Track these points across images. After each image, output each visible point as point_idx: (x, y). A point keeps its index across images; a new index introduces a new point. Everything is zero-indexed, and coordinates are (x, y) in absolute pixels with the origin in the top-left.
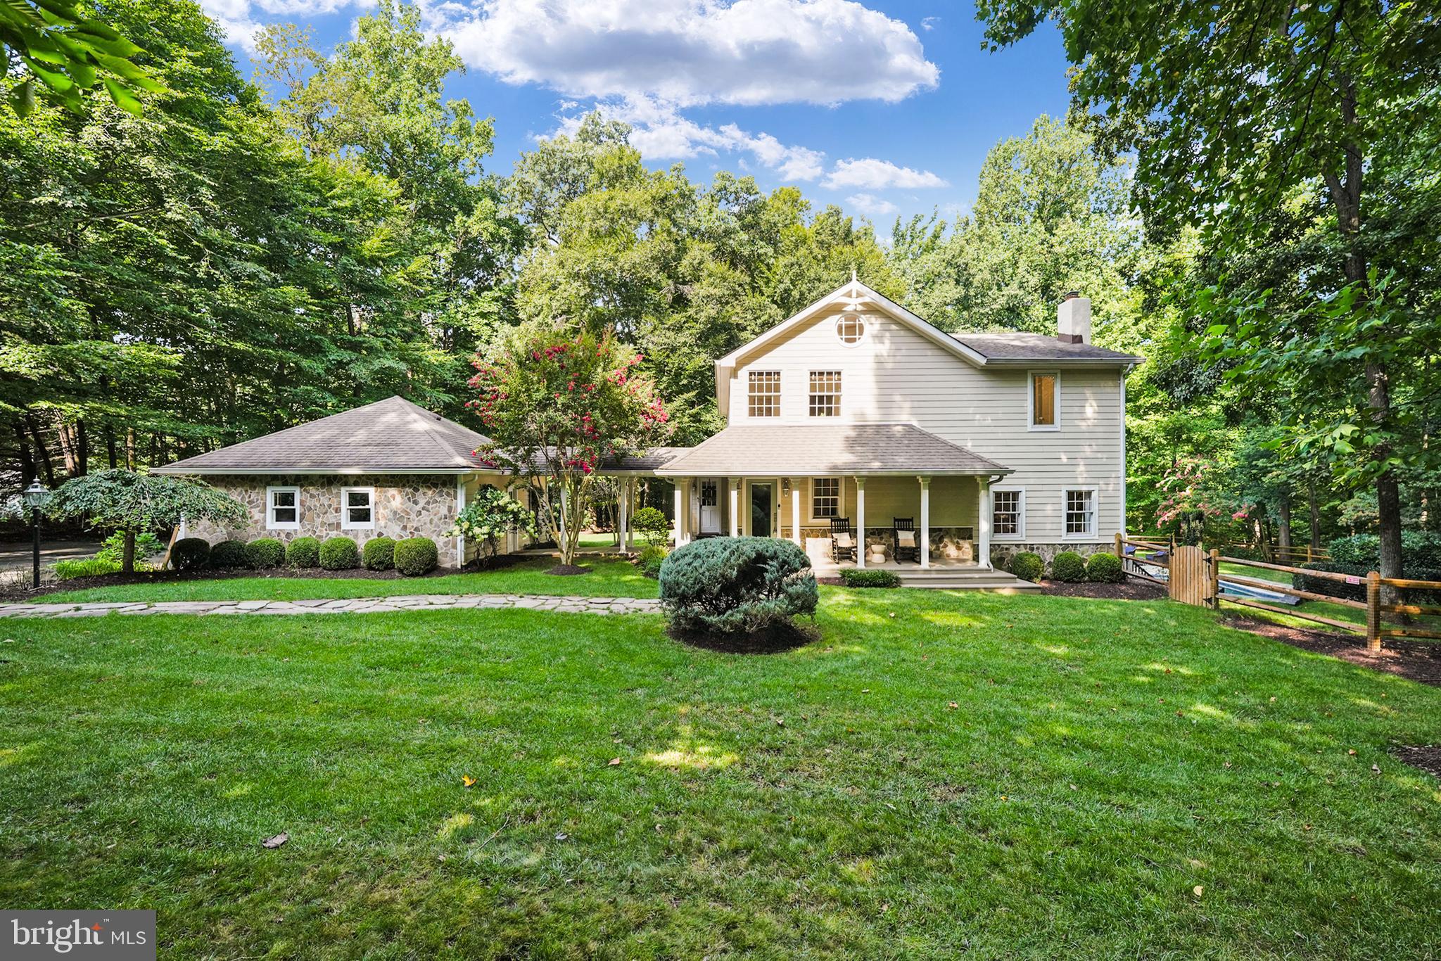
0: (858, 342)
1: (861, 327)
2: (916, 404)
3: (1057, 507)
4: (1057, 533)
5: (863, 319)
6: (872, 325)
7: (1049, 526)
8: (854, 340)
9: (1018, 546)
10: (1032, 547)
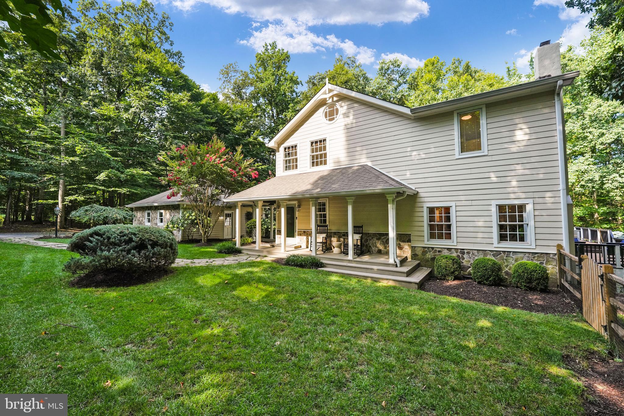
0: (336, 119)
1: (337, 110)
2: (369, 151)
3: (487, 219)
4: (489, 241)
5: (338, 105)
6: (342, 108)
7: (480, 235)
8: (333, 119)
9: (449, 249)
10: (462, 251)
